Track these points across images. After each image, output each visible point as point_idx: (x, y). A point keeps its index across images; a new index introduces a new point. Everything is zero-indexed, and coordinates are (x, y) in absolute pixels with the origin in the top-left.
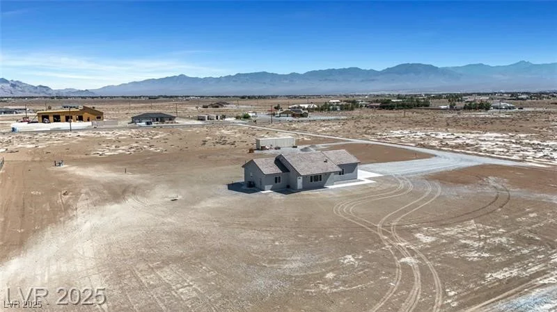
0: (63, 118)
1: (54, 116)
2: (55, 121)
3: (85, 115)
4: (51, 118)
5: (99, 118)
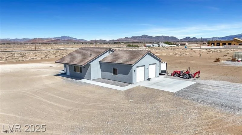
0: (221, 44)
1: (218, 43)
2: (217, 46)
4: (216, 44)
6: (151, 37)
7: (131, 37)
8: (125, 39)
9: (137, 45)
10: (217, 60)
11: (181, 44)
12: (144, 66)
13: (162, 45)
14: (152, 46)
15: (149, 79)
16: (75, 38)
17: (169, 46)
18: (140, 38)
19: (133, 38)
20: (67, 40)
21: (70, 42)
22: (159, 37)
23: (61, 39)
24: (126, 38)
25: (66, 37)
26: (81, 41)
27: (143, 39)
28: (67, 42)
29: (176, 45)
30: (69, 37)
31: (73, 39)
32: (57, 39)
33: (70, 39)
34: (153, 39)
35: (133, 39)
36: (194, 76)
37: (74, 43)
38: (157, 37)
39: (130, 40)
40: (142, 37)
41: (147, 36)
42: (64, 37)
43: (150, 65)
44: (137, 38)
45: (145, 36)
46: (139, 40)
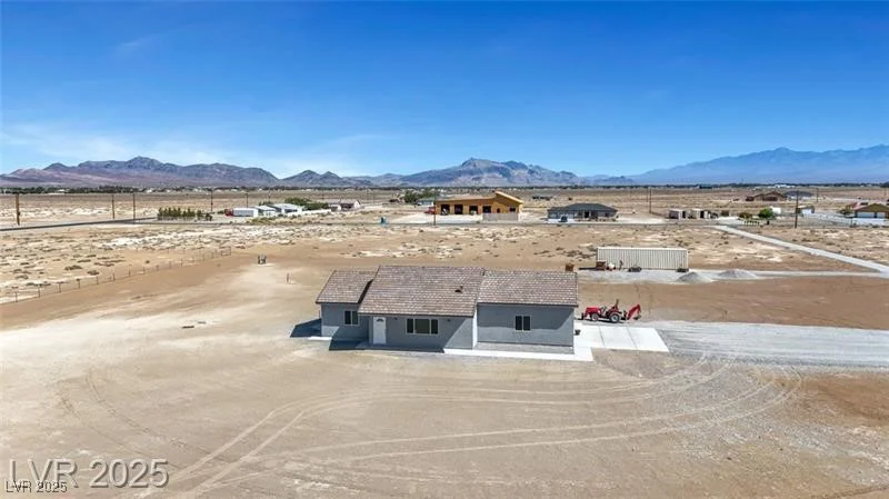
0: (466, 208)
1: (456, 206)
2: (457, 213)
3: (494, 206)
4: (452, 208)
5: (513, 210)
6: (171, 168)
7: (80, 165)
8: (49, 172)
11: (342, 205)
14: (256, 213)
18: (124, 171)
19: (87, 167)
22: (203, 167)
24: (56, 167)
27: (134, 172)
34: (180, 174)
35: (92, 174)
36: (630, 315)
38: (198, 166)
39: (75, 175)
40: (131, 164)
41: (152, 161)
44: (108, 170)
45: (146, 164)
46: (119, 176)
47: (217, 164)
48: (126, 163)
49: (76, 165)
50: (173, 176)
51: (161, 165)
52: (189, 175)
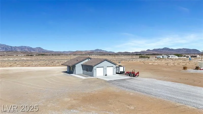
6: (172, 50)
8: (147, 51)
9: (148, 56)
10: (185, 68)
11: (191, 56)
12: (103, 67)
13: (171, 57)
14: (161, 57)
15: (106, 75)
16: (105, 51)
17: (178, 57)
18: (162, 51)
19: (154, 50)
20: (99, 53)
21: (101, 54)
22: (180, 49)
23: (95, 51)
25: (99, 50)
26: (109, 53)
27: (164, 51)
28: (99, 54)
29: (186, 57)
30: (101, 50)
31: (104, 52)
32: (92, 51)
33: (101, 51)
34: (174, 51)
36: (136, 75)
37: (104, 55)
38: (179, 49)
39: (152, 52)
40: (163, 49)
41: (168, 48)
42: (97, 50)
43: (107, 67)
44: (158, 51)
45: (166, 49)
46: (160, 52)
47: (184, 49)
48: (162, 49)
49: (152, 50)
50: (172, 52)
51: (170, 49)
52: (176, 51)
